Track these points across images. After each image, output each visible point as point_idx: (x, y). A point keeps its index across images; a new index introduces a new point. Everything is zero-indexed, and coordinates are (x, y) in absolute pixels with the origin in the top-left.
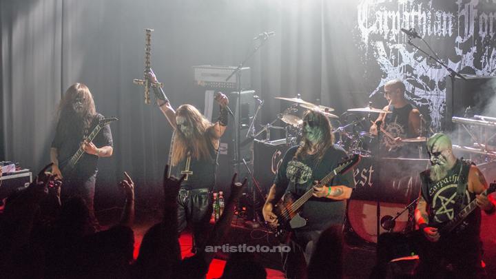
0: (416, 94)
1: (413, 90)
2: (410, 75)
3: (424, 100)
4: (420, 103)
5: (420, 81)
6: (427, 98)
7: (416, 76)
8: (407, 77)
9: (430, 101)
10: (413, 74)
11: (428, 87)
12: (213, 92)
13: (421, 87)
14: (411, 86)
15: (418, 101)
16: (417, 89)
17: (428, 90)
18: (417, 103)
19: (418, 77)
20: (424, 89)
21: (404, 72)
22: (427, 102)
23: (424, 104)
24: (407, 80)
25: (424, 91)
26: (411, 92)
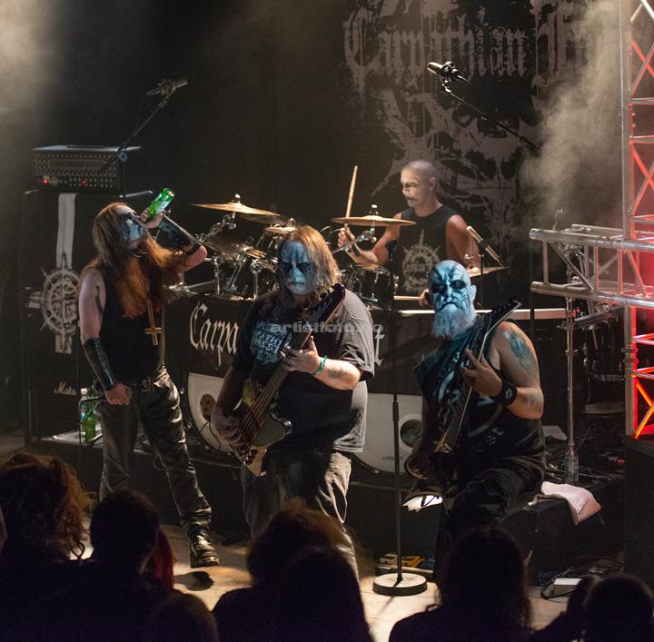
0: (460, 186)
1: (455, 179)
2: (447, 151)
3: (475, 199)
4: (468, 205)
5: (468, 164)
6: (480, 193)
7: (459, 153)
8: (441, 156)
9: (486, 199)
10: (452, 150)
11: (482, 174)
12: (73, 196)
13: (467, 172)
14: (450, 173)
15: (464, 200)
16: (461, 178)
17: (482, 179)
18: (463, 205)
19: (463, 155)
20: (474, 178)
21: (435, 147)
22: (481, 202)
23: (475, 206)
24: (442, 162)
25: (476, 182)
26: (449, 184)
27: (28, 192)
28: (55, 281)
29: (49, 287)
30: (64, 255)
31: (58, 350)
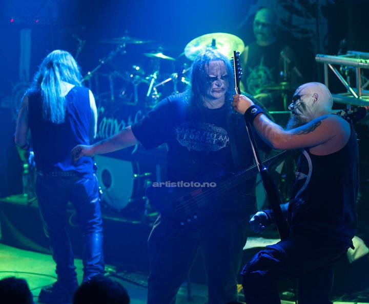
0: (294, 23)
3: (304, 31)
4: (299, 36)
6: (307, 27)
9: (311, 31)
11: (308, 14)
13: (299, 13)
14: (287, 14)
15: (296, 32)
16: (295, 17)
17: (308, 17)
22: (308, 33)
23: (304, 36)
24: (282, 6)
25: (304, 19)
26: (287, 21)
28: (19, 89)
29: (15, 93)
30: (24, 72)
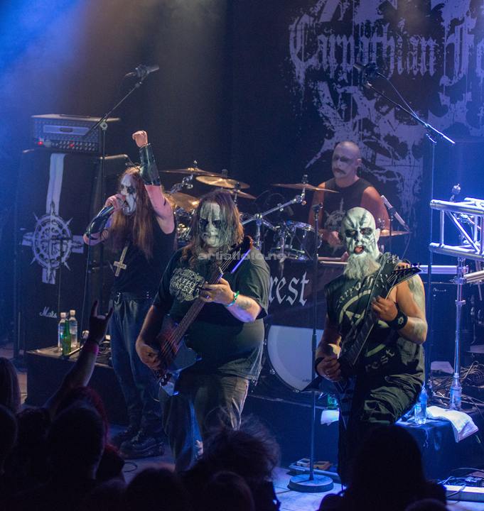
0: (378, 163)
1: (374, 157)
2: (369, 134)
4: (384, 179)
5: (385, 145)
6: (395, 170)
7: (378, 136)
8: (364, 137)
10: (373, 133)
12: (63, 156)
13: (385, 153)
14: (371, 152)
15: (380, 175)
16: (379, 156)
17: (396, 158)
18: (380, 178)
19: (382, 139)
20: (390, 157)
21: (360, 130)
22: (395, 177)
23: (389, 179)
24: (365, 143)
25: (391, 160)
26: (370, 161)
27: (26, 151)
28: (44, 224)
29: (40, 230)
30: (53, 203)
31: (45, 281)
